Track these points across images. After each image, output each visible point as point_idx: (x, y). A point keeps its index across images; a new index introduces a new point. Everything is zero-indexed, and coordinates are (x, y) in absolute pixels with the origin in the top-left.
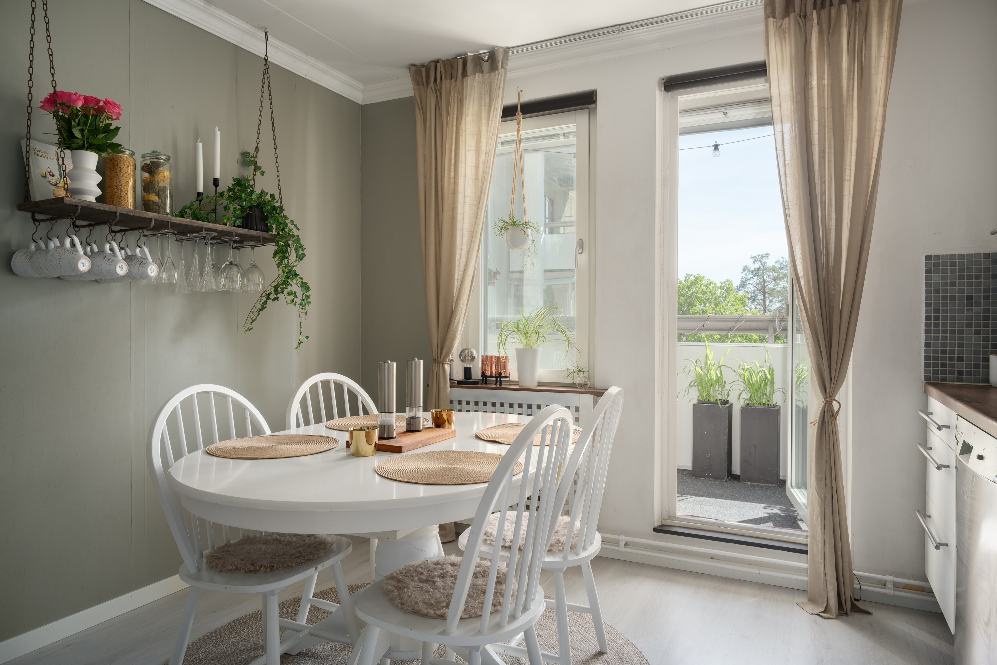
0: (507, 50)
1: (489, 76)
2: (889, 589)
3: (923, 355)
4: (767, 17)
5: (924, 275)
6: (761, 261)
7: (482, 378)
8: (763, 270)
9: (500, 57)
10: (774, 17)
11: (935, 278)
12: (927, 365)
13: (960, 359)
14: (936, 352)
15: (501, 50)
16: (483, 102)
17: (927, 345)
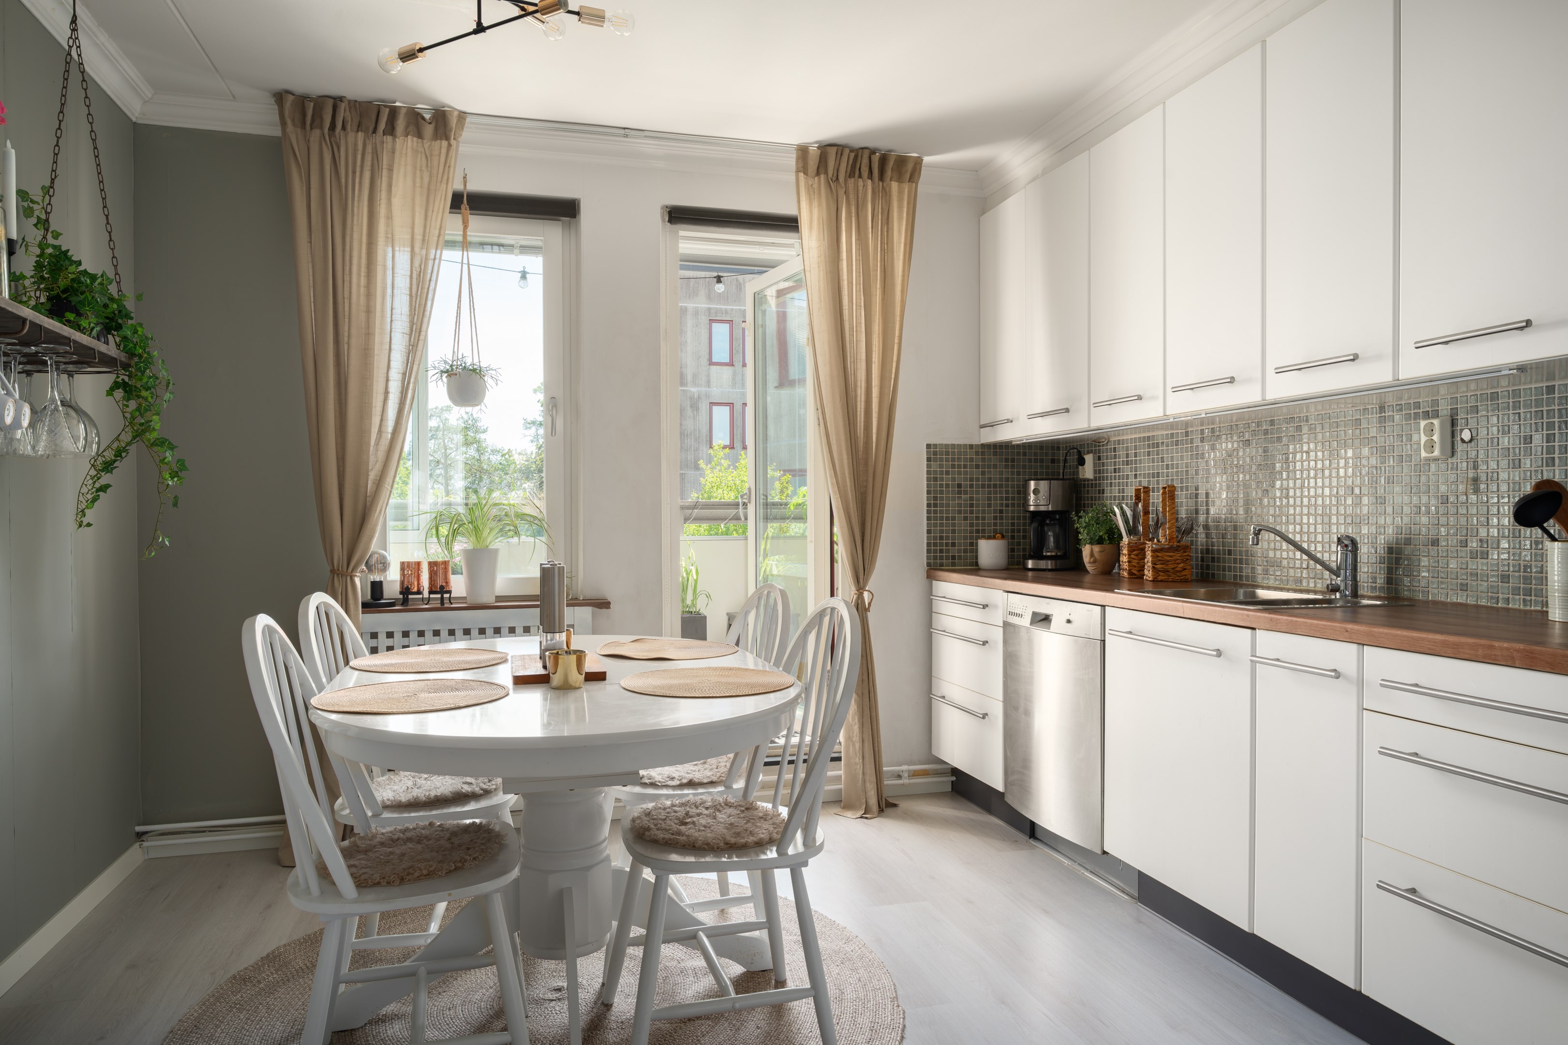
0: (462, 115)
1: (431, 145)
2: (905, 778)
3: (925, 541)
4: (798, 171)
5: (926, 463)
6: (440, 417)
7: (401, 596)
8: (444, 430)
9: (453, 121)
10: (806, 173)
11: (935, 467)
12: (929, 551)
13: (953, 544)
14: (935, 538)
15: (456, 113)
16: (418, 180)
17: (929, 532)
